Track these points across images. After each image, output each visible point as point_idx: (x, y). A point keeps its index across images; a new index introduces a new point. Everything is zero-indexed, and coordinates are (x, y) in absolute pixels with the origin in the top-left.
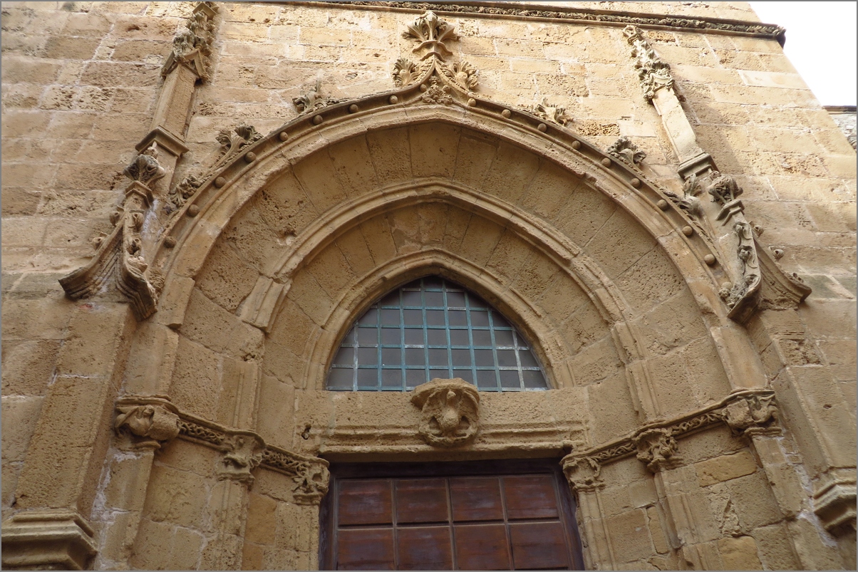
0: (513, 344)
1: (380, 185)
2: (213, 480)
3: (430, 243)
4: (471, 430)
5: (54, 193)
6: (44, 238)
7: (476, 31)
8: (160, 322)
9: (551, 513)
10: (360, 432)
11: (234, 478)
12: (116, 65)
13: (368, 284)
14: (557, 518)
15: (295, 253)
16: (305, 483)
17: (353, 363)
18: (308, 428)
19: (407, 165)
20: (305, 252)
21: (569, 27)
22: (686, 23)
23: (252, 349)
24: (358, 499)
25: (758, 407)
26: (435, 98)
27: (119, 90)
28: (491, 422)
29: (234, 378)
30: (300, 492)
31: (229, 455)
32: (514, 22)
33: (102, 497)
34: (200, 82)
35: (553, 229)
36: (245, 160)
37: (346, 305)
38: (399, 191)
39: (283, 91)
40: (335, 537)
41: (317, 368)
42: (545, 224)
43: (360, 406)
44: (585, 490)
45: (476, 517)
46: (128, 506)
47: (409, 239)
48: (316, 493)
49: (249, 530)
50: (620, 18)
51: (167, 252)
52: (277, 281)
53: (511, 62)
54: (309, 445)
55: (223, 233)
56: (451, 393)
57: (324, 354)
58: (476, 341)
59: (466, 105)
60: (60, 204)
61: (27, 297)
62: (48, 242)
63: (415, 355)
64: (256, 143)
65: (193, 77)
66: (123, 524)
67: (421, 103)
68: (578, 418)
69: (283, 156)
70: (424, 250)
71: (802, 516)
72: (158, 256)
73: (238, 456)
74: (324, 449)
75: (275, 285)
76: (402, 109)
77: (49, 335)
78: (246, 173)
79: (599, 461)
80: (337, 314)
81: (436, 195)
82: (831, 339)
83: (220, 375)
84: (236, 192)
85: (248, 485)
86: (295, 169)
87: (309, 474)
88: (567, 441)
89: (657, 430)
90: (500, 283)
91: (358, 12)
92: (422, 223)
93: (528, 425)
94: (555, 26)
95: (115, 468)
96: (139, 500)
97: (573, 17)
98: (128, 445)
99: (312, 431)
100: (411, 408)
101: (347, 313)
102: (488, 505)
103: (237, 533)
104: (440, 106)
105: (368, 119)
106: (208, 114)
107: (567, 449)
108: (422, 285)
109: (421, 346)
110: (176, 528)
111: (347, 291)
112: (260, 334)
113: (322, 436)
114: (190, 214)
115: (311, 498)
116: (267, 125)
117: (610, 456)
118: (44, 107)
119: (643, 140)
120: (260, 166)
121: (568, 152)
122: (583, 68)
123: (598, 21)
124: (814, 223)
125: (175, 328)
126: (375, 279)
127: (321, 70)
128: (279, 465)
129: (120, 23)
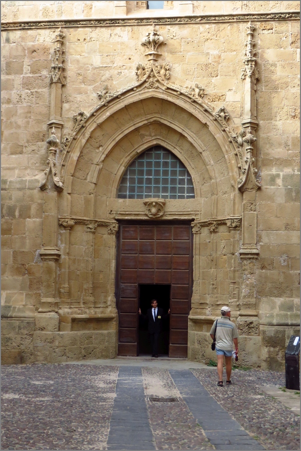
0: (185, 176)
1: (133, 120)
2: (85, 233)
3: (155, 136)
4: (161, 214)
5: (27, 144)
6: (28, 163)
7: (174, 35)
8: (65, 193)
9: (187, 238)
10: (127, 213)
11: (90, 232)
12: (32, 77)
13: (131, 155)
14: (189, 240)
15: (103, 153)
16: (111, 229)
17: (127, 184)
18: (111, 211)
19: (143, 111)
20: (106, 152)
21: (220, 25)
22: (281, 16)
23: (92, 191)
24: (128, 231)
25: (233, 222)
26: (151, 86)
27: (36, 92)
28: (169, 210)
29: (87, 201)
30: (109, 232)
31: (88, 226)
32: (194, 26)
33: (59, 242)
34: (63, 86)
35: (197, 138)
36: (83, 127)
37: (123, 165)
38: (140, 122)
39: (93, 86)
40: (121, 243)
41: (114, 190)
42: (195, 136)
43: (127, 204)
44: (196, 234)
45: (163, 238)
46: (65, 244)
47: (147, 136)
48: (114, 232)
49: (95, 244)
50: (246, 17)
51: (64, 167)
52: (98, 165)
53: (188, 55)
54: (112, 216)
55: (79, 157)
56: (154, 204)
57: (116, 184)
58: (171, 175)
59: (164, 89)
60: (29, 149)
61: (31, 190)
62: (30, 165)
63: (149, 181)
64: (85, 120)
65: (60, 85)
66: (65, 248)
67: (146, 88)
68: (198, 210)
69: (95, 122)
70: (153, 139)
71: (236, 254)
72: (61, 170)
73: (90, 226)
74: (117, 218)
75: (98, 166)
76: (138, 93)
77: (39, 201)
78: (83, 132)
79: (200, 226)
80: (120, 169)
81: (155, 121)
82: (264, 202)
83: (83, 202)
84: (81, 140)
85: (94, 233)
86: (100, 126)
87: (111, 227)
88: (193, 217)
89: (212, 222)
90: (181, 153)
91: (123, 28)
92: (151, 130)
93: (181, 212)
94: (213, 25)
95: (61, 234)
96: (68, 242)
97: (223, 20)
98: (63, 229)
99: (112, 212)
100: (143, 205)
101: (124, 168)
102: (167, 235)
103: (92, 246)
104: (153, 90)
105: (125, 100)
106: (68, 102)
107: (193, 220)
108: (153, 150)
109: (151, 177)
110: (77, 246)
111: (124, 159)
112: (94, 185)
113: (116, 214)
114: (68, 152)
115: (113, 233)
116: (89, 107)
117: (204, 225)
118: (14, 104)
119: (234, 103)
120: (88, 128)
121: (201, 112)
122: (220, 57)
123: (235, 20)
124: (290, 147)
125: (69, 194)
126: (134, 153)
127: (107, 71)
128: (102, 225)
129: (29, 49)
